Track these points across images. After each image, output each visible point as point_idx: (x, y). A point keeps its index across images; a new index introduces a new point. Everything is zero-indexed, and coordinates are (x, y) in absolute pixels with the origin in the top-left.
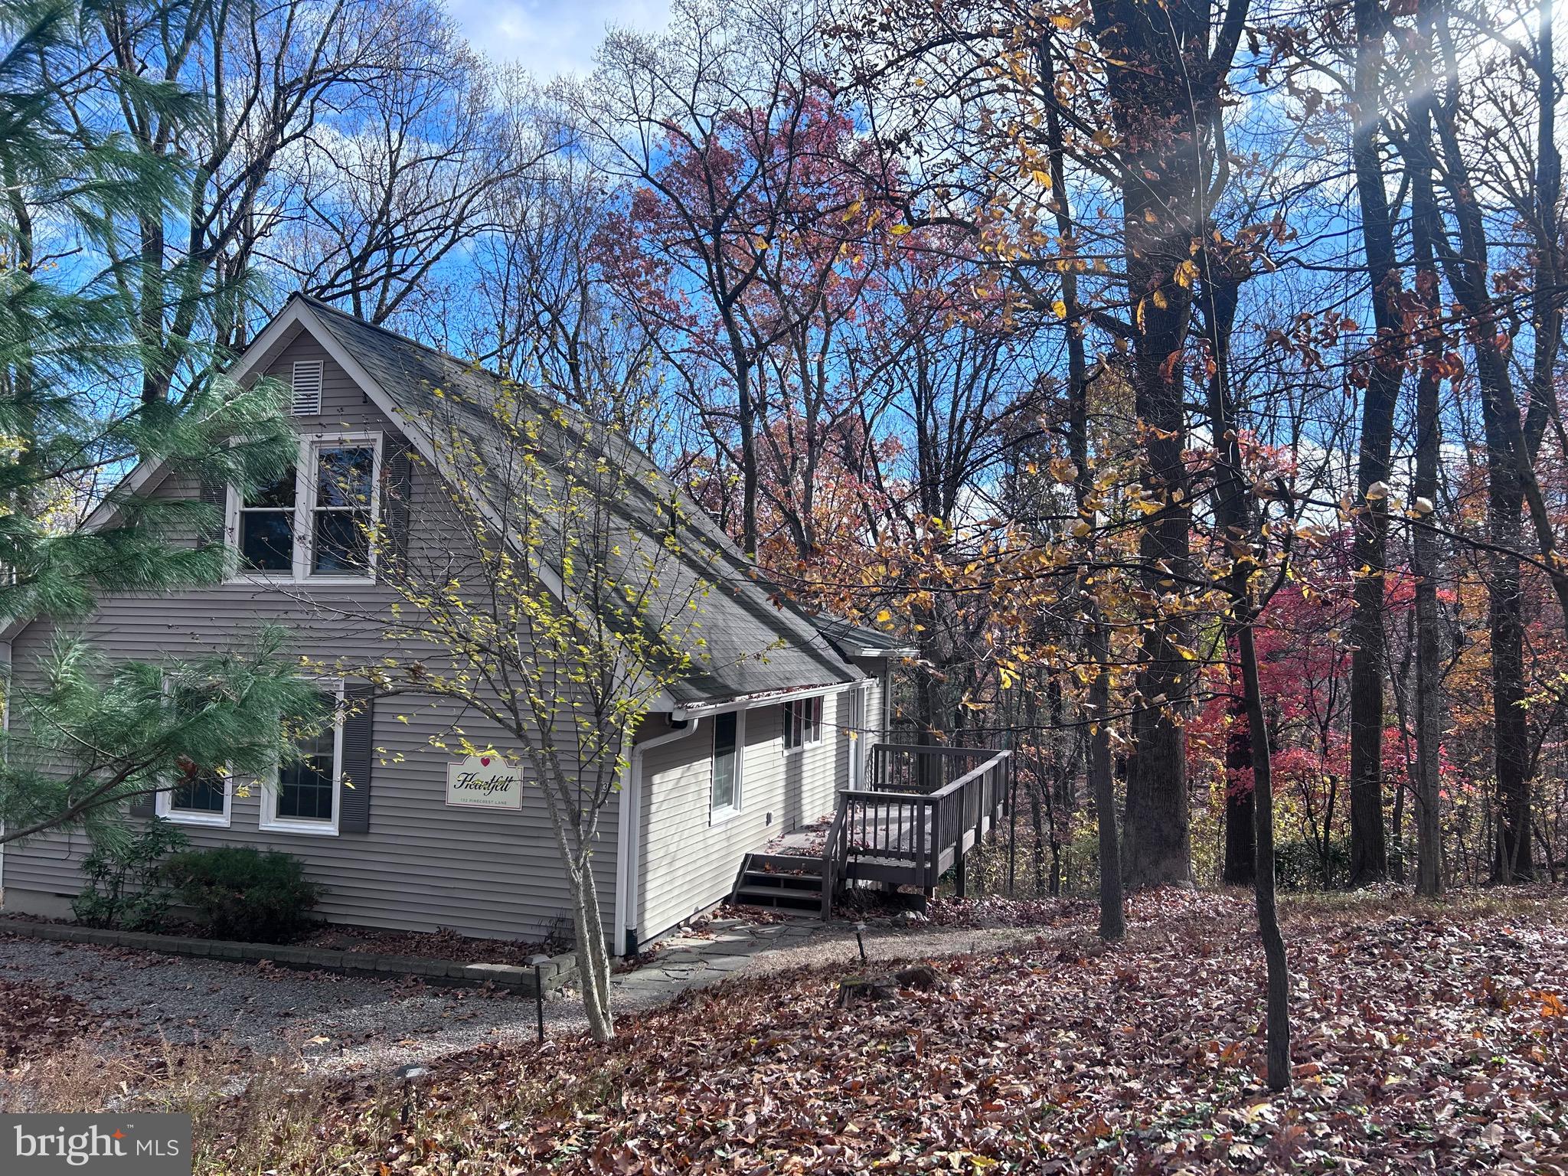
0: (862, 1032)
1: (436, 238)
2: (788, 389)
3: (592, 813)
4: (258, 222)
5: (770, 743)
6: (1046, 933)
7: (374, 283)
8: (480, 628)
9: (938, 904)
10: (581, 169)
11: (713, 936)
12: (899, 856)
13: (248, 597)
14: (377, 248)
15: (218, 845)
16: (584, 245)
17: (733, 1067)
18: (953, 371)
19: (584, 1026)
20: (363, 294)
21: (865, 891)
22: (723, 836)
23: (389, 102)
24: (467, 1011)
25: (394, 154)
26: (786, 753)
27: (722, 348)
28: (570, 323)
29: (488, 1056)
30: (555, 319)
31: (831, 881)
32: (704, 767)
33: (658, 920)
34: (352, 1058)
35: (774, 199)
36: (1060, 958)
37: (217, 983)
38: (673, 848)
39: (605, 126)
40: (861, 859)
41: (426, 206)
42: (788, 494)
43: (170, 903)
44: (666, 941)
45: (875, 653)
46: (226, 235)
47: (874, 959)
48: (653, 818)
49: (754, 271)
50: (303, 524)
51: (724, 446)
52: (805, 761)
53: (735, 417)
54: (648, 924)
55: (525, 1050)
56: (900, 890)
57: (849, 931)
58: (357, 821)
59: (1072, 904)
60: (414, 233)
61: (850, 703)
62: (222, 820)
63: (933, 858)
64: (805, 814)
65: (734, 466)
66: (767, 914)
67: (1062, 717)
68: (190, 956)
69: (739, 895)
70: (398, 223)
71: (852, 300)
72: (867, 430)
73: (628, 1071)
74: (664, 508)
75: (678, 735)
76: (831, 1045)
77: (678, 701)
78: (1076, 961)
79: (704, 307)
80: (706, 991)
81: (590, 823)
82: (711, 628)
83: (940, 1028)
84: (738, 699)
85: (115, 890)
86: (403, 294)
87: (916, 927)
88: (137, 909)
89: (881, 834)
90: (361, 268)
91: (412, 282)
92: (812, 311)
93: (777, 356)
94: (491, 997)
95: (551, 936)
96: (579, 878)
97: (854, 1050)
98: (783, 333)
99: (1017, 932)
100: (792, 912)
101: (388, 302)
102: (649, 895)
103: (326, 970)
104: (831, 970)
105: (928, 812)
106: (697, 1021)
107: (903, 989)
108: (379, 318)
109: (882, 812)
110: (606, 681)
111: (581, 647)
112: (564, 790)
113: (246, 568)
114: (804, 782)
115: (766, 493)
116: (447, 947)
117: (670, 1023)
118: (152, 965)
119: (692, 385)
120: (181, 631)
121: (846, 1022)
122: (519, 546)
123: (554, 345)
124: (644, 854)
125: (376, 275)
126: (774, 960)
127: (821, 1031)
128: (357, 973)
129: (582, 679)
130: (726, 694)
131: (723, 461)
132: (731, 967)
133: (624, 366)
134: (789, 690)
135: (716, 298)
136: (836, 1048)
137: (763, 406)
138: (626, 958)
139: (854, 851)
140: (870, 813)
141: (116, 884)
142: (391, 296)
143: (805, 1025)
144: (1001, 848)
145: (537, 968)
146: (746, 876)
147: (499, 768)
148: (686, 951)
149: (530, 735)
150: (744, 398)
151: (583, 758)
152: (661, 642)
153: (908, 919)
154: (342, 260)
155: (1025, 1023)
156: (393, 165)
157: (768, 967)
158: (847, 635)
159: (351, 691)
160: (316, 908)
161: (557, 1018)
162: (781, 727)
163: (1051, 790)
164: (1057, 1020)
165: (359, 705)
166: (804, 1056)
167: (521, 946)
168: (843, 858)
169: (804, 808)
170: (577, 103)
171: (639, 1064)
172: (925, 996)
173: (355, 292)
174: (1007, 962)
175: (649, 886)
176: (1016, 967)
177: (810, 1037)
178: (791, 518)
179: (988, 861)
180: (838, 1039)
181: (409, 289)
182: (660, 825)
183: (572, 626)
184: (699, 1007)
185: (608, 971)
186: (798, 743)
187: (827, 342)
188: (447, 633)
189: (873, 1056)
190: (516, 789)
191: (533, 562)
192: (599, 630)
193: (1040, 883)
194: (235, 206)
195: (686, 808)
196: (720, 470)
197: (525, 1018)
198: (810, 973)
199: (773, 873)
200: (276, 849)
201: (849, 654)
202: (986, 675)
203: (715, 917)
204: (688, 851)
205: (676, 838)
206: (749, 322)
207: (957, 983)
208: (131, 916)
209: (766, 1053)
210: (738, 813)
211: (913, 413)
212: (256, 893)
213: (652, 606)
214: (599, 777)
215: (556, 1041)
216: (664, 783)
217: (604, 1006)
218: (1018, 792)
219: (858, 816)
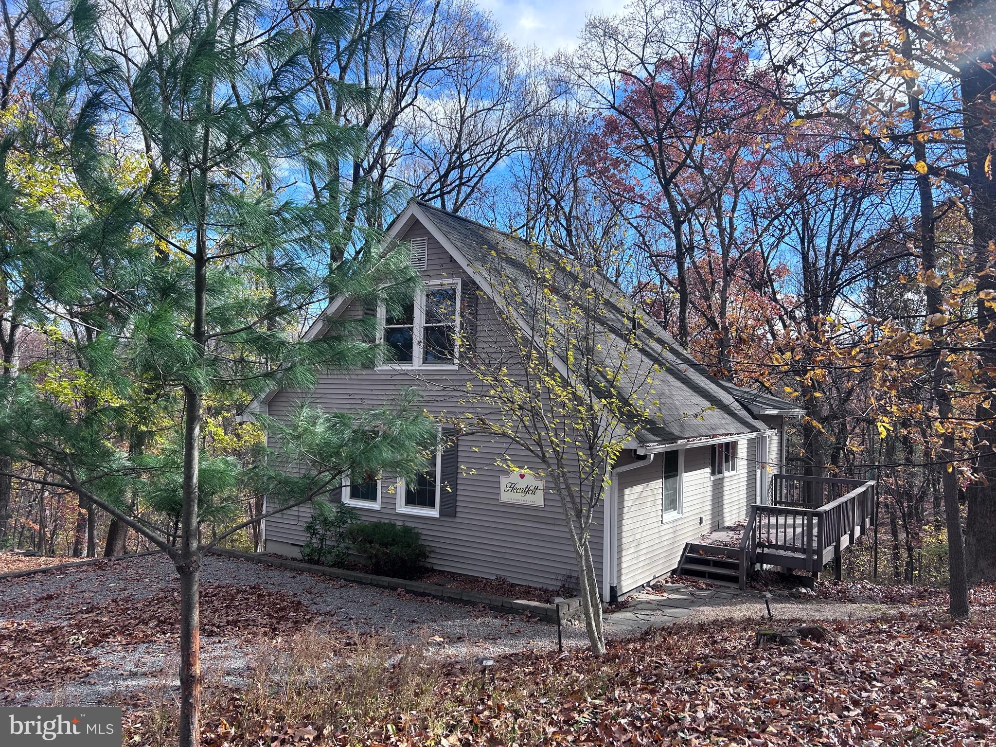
0: (775, 666)
1: (488, 158)
2: (709, 237)
3: (589, 511)
4: (388, 159)
5: (702, 471)
6: (907, 610)
7: (453, 190)
8: (519, 395)
9: (822, 584)
10: (573, 107)
11: (665, 594)
12: (794, 550)
13: (389, 377)
14: (454, 168)
15: (375, 520)
16: (575, 155)
17: (687, 680)
18: (828, 219)
19: (585, 644)
20: (446, 196)
21: (769, 572)
22: (671, 530)
23: (460, 78)
24: (514, 629)
25: (462, 110)
26: (712, 478)
27: (664, 213)
28: (566, 205)
29: (528, 658)
30: (558, 203)
31: (746, 564)
32: (657, 485)
33: (630, 581)
34: (450, 651)
35: (698, 114)
36: (919, 628)
37: (375, 600)
38: (638, 536)
39: (587, 79)
40: (766, 550)
41: (482, 139)
42: (709, 306)
43: (350, 552)
44: (635, 595)
45: (775, 412)
46: (371, 168)
47: (778, 618)
48: (626, 516)
49: (685, 160)
50: (418, 334)
51: (665, 277)
52: (725, 484)
53: (673, 257)
54: (624, 583)
55: (550, 656)
56: (794, 573)
57: (761, 598)
58: (449, 509)
59: (926, 591)
60: (475, 157)
61: (757, 446)
62: (376, 506)
63: (819, 552)
64: (726, 519)
65: (672, 289)
66: (702, 583)
67: (913, 458)
68: (361, 583)
69: (682, 569)
70: (465, 151)
71: (752, 175)
72: (765, 261)
73: (617, 675)
74: (629, 318)
75: (640, 464)
76: (753, 673)
77: (640, 442)
78: (932, 631)
79: (651, 187)
80: (663, 629)
81: (588, 517)
82: (661, 395)
83: (831, 668)
84: (679, 442)
85: (322, 544)
86: (470, 194)
87: (807, 599)
88: (333, 554)
89: (781, 535)
90: (445, 181)
91: (474, 187)
92: (725, 183)
93: (701, 215)
94: (528, 621)
95: (563, 586)
96: (582, 551)
97: (770, 677)
98: (705, 200)
99: (884, 607)
100: (718, 583)
101: (460, 200)
102: (624, 565)
103: (434, 597)
104: (747, 623)
105: (815, 521)
106: (658, 647)
107: (802, 639)
108: (456, 210)
109: (781, 520)
110: (595, 427)
111: (580, 408)
112: (571, 496)
113: (389, 360)
114: (725, 498)
115: (694, 306)
116: (502, 588)
117: (641, 647)
118: (341, 587)
119: (644, 239)
120: (356, 397)
121: (763, 658)
122: (541, 345)
123: (557, 219)
124: (620, 539)
125: (453, 185)
126: (708, 613)
127: (745, 662)
128: (451, 600)
129: (581, 427)
130: (671, 438)
131: (665, 287)
132: (679, 615)
133: (600, 228)
134: (714, 436)
135: (660, 182)
136: (757, 674)
137: (691, 248)
138: (610, 603)
139: (761, 545)
140: (773, 520)
141: (322, 540)
142: (462, 196)
143: (734, 658)
144: (867, 549)
145: (557, 605)
146: (687, 557)
147: (530, 480)
148: (648, 603)
149: (551, 461)
150: (679, 245)
151: (583, 476)
152: (630, 405)
153: (801, 593)
154: (434, 177)
155: (896, 671)
156: (462, 116)
157: (703, 618)
158: (755, 401)
159: (446, 432)
160: (428, 560)
161: (569, 638)
162: (709, 461)
163: (906, 510)
164: (921, 671)
165: (452, 441)
166: (734, 677)
167: (546, 591)
168: (754, 549)
169: (725, 515)
170: (570, 66)
171: (624, 672)
172: (819, 645)
173: (442, 195)
174: (878, 627)
175: (623, 559)
176: (885, 632)
177: (737, 665)
178: (712, 322)
179: (857, 557)
180: (757, 668)
181: (472, 191)
182: (630, 521)
183: (574, 394)
184: (659, 640)
185: (601, 611)
186: (720, 472)
187: (735, 203)
188: (500, 398)
189: (783, 683)
190: (540, 494)
191: (550, 354)
192: (590, 397)
193: (897, 575)
194: (376, 150)
195: (647, 511)
196: (662, 292)
197: (550, 636)
198: (733, 623)
199: (705, 557)
200: (407, 524)
201: (756, 413)
202: (855, 427)
203: (667, 582)
204: (647, 539)
205: (640, 530)
206: (681, 194)
207: (842, 639)
208: (330, 558)
209: (708, 673)
210: (680, 516)
211: (799, 247)
212: (395, 549)
213: (622, 381)
214: (593, 488)
215: (570, 652)
216: (631, 494)
217: (599, 633)
218: (880, 510)
219: (765, 521)
